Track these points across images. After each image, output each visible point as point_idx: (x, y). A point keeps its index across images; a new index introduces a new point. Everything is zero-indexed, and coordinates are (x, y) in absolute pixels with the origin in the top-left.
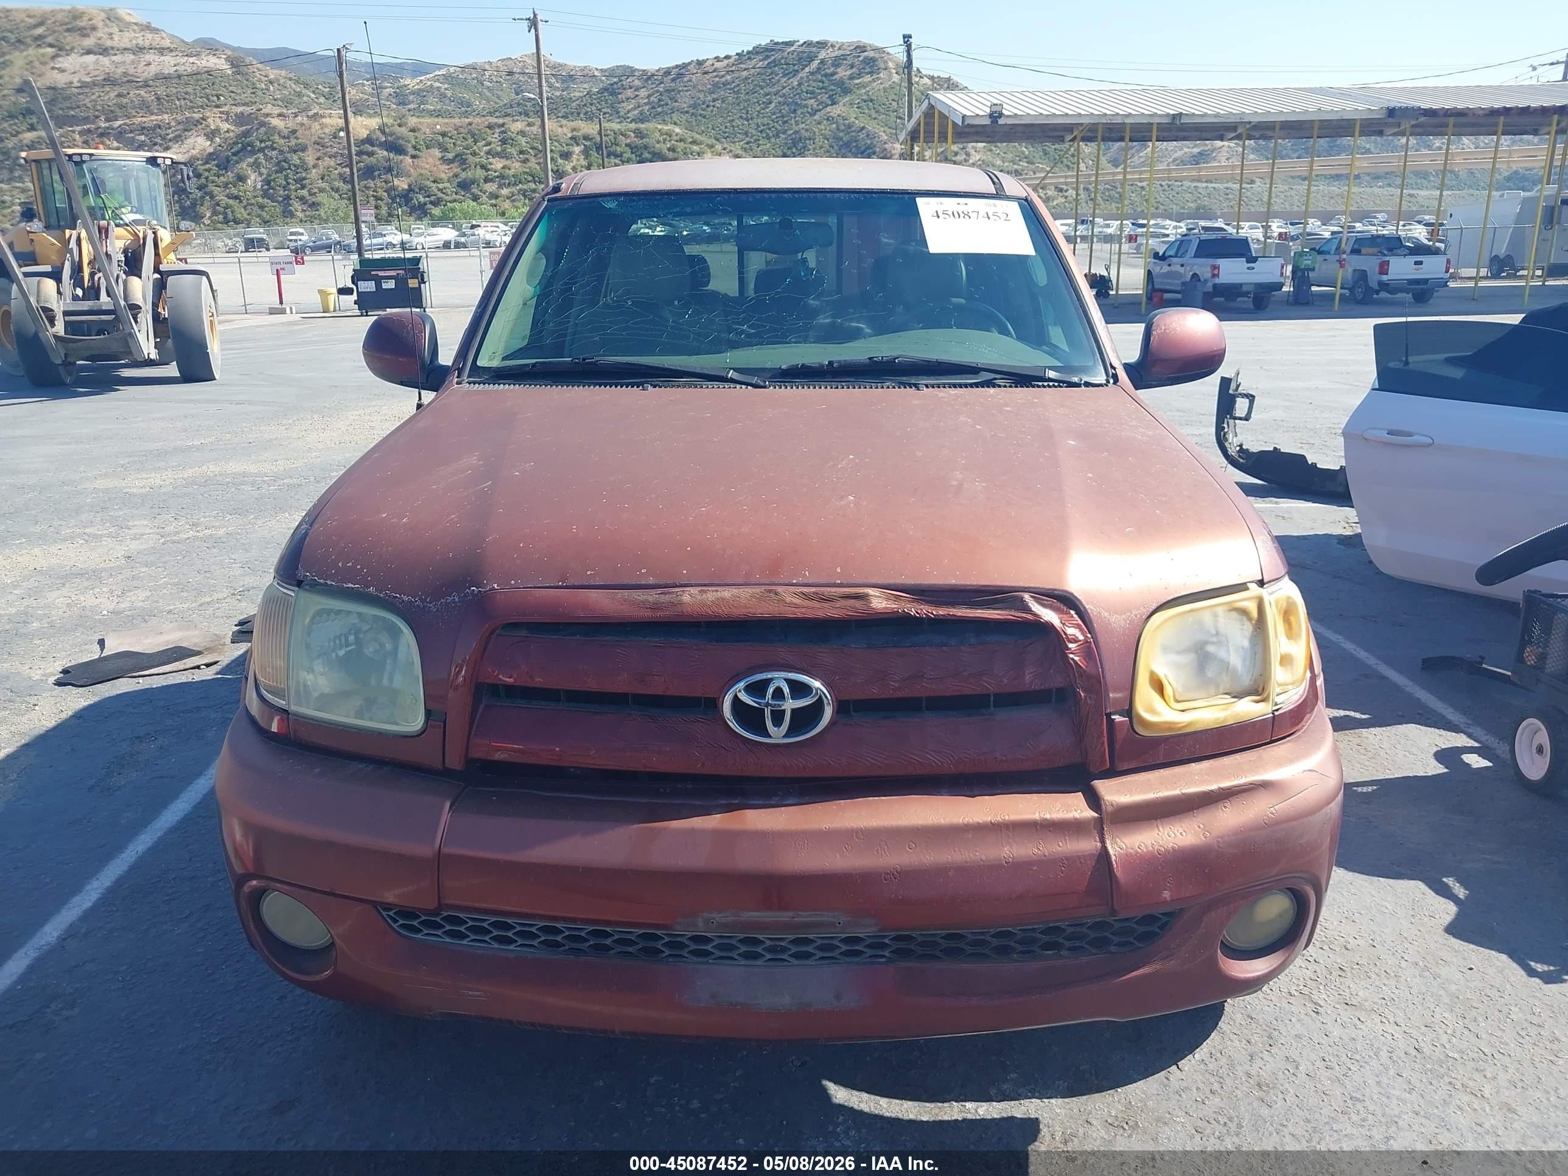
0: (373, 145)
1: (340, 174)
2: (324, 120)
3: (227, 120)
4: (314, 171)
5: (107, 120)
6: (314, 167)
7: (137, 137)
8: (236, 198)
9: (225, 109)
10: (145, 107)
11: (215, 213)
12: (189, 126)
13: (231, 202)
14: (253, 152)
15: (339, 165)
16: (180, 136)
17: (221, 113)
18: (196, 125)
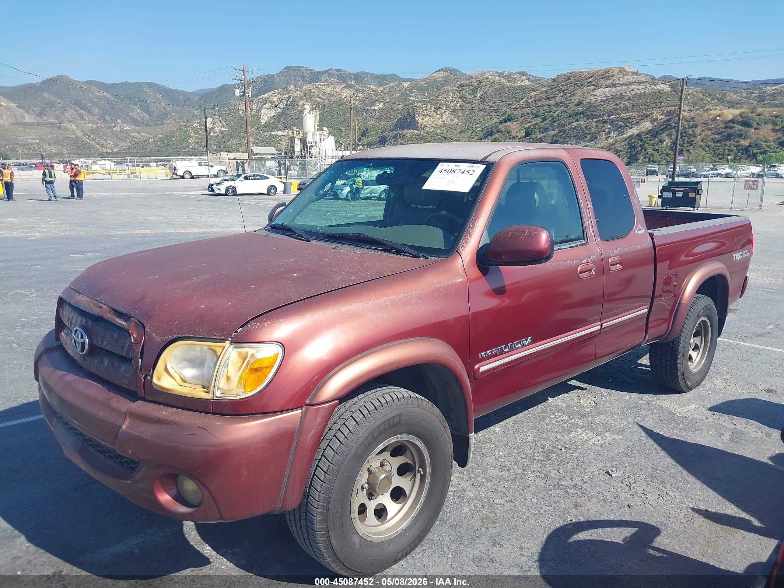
0: (734, 123)
1: (712, 139)
2: (710, 112)
3: (662, 114)
4: (699, 137)
5: (608, 116)
6: (699, 135)
7: (619, 123)
8: (657, 150)
9: (663, 109)
10: (626, 109)
11: (645, 158)
12: (643, 117)
13: (654, 152)
14: (670, 129)
15: (713, 134)
16: (638, 122)
17: (660, 111)
18: (647, 117)
